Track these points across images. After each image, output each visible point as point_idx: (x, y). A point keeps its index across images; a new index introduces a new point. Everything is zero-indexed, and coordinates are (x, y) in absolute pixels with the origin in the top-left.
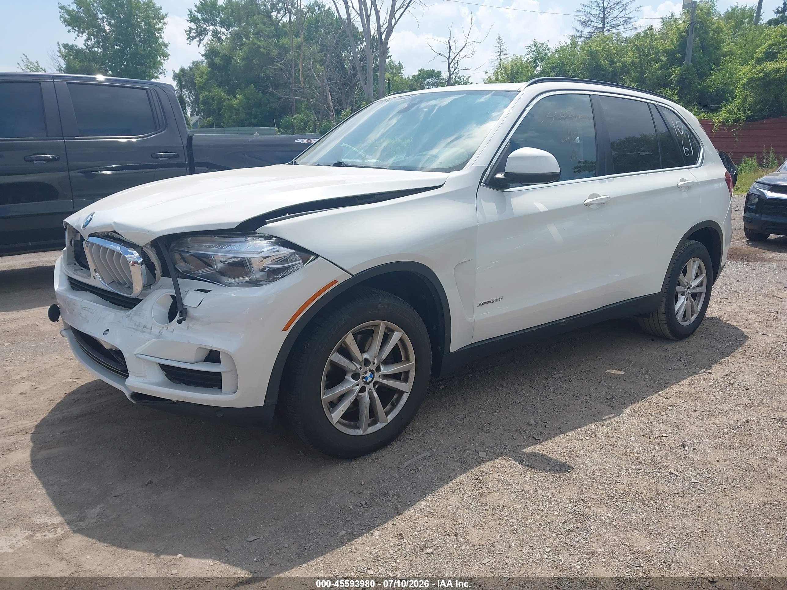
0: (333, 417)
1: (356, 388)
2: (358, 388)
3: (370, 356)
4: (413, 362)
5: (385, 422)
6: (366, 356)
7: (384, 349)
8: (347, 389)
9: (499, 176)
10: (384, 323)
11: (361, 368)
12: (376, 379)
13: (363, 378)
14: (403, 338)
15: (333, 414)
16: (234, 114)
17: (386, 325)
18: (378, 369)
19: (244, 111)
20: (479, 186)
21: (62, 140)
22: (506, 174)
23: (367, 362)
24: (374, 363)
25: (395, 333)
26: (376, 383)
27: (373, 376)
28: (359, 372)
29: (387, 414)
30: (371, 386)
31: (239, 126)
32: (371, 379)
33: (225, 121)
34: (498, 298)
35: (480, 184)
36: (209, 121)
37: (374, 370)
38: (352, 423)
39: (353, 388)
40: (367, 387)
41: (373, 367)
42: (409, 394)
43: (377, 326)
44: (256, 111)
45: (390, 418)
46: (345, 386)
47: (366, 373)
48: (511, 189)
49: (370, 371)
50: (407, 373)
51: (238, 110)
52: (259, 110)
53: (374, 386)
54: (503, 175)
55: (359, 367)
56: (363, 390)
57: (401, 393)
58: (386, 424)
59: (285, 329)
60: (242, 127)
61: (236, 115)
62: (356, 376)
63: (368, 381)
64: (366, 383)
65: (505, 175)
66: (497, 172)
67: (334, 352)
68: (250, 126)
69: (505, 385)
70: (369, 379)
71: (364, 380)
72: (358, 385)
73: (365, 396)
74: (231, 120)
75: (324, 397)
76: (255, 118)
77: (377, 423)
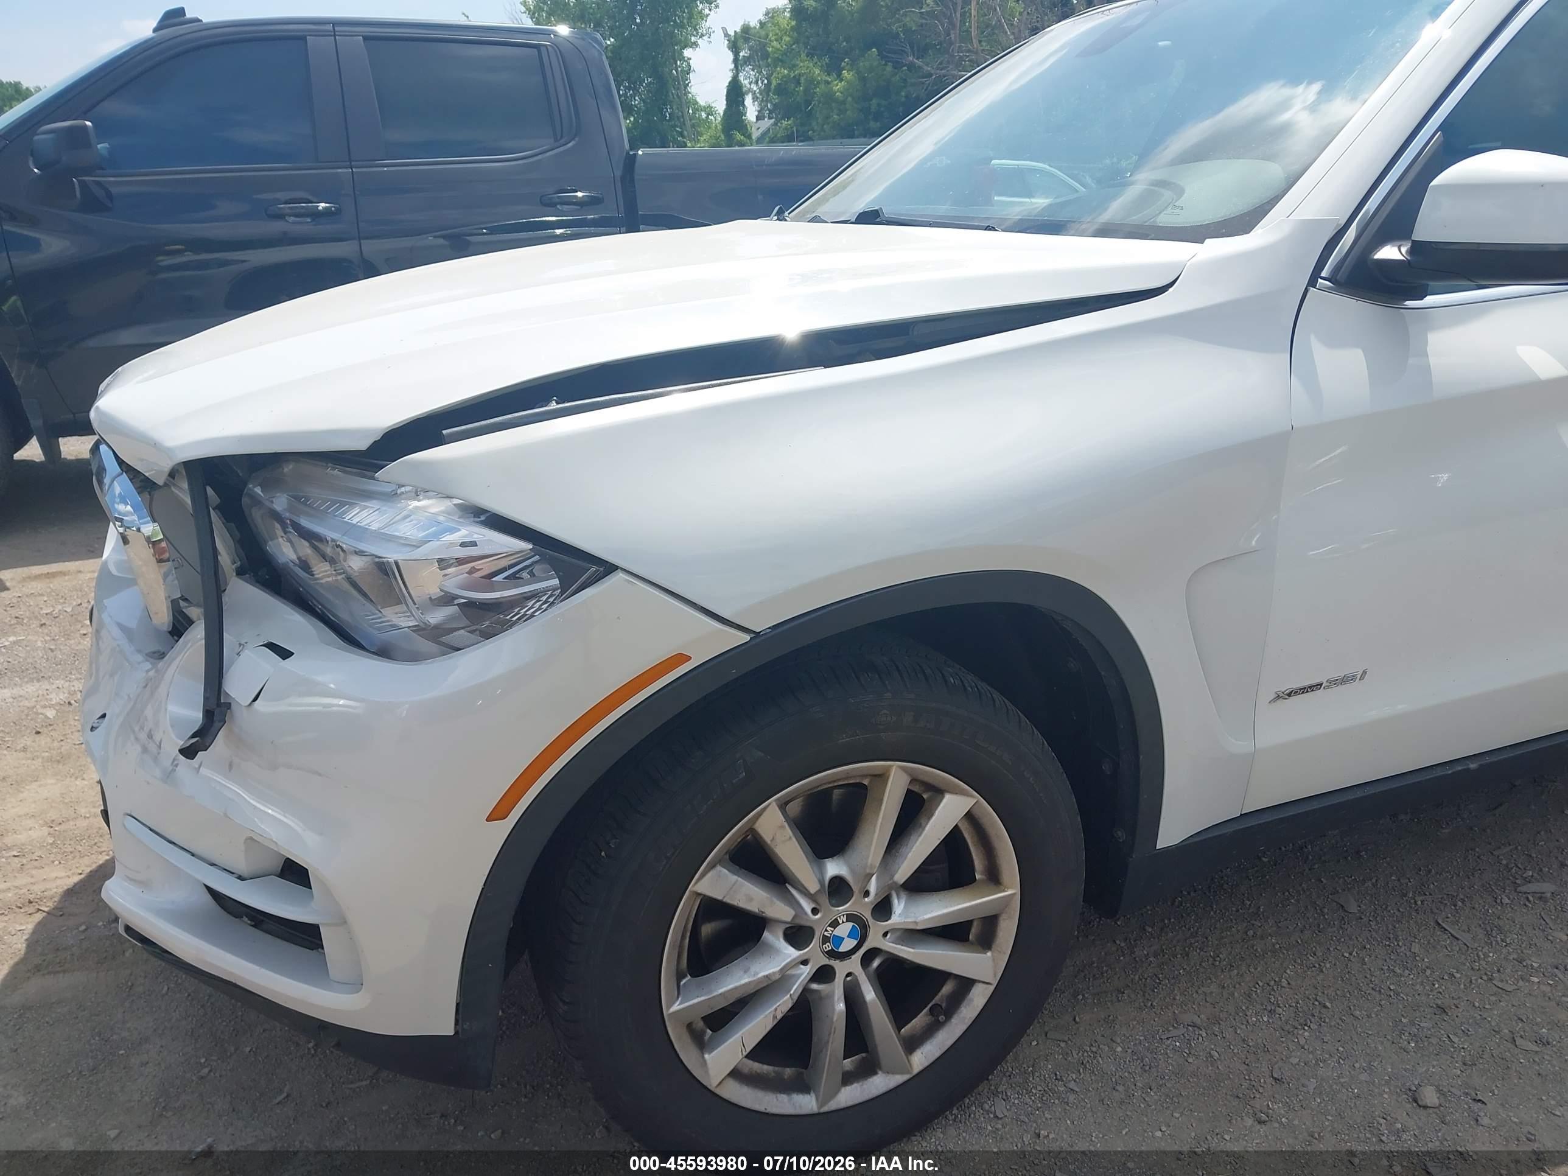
0: (708, 1062)
1: (799, 972)
2: (806, 971)
3: (852, 871)
4: (1011, 890)
5: (902, 1073)
6: (833, 868)
7: (903, 850)
8: (760, 981)
9: (1389, 252)
10: (903, 769)
11: (815, 911)
12: (874, 940)
13: (825, 940)
14: (977, 813)
15: (710, 1053)
16: (835, 111)
17: (910, 775)
18: (883, 909)
19: (855, 105)
20: (1306, 291)
21: (346, 168)
22: (1418, 248)
23: (838, 889)
24: (867, 894)
25: (948, 797)
26: (873, 953)
27: (862, 931)
28: (808, 924)
29: (911, 1045)
30: (854, 964)
31: (842, 138)
32: (854, 943)
33: (816, 128)
34: (1349, 671)
35: (1312, 282)
36: (786, 129)
37: (867, 915)
38: (788, 1072)
39: (788, 972)
40: (841, 968)
41: (863, 906)
42: (992, 988)
43: (881, 777)
44: (879, 105)
45: (921, 1059)
46: (753, 969)
47: (835, 924)
48: (1430, 300)
49: (850, 918)
50: (990, 923)
51: (844, 102)
52: (884, 103)
53: (866, 960)
54: (1404, 250)
55: (807, 906)
56: (824, 974)
57: (966, 984)
58: (906, 1077)
59: (497, 815)
60: (849, 138)
61: (838, 115)
62: (797, 935)
63: (843, 948)
64: (833, 954)
65: (1411, 252)
66: (1383, 238)
67: (712, 866)
68: (865, 137)
69: (1353, 908)
70: (848, 945)
71: (828, 947)
72: (805, 962)
73: (830, 996)
74: (828, 124)
75: (676, 1007)
76: (876, 119)
77: (875, 1073)
